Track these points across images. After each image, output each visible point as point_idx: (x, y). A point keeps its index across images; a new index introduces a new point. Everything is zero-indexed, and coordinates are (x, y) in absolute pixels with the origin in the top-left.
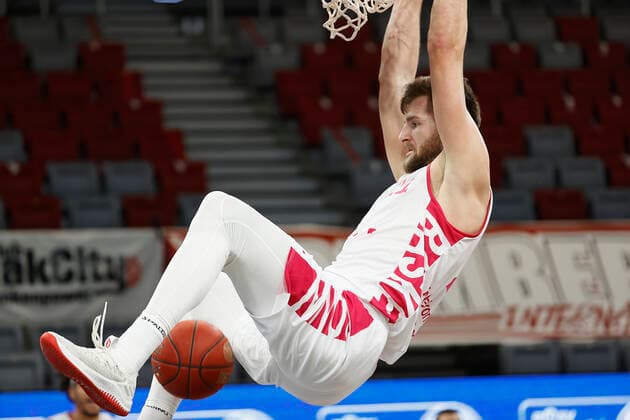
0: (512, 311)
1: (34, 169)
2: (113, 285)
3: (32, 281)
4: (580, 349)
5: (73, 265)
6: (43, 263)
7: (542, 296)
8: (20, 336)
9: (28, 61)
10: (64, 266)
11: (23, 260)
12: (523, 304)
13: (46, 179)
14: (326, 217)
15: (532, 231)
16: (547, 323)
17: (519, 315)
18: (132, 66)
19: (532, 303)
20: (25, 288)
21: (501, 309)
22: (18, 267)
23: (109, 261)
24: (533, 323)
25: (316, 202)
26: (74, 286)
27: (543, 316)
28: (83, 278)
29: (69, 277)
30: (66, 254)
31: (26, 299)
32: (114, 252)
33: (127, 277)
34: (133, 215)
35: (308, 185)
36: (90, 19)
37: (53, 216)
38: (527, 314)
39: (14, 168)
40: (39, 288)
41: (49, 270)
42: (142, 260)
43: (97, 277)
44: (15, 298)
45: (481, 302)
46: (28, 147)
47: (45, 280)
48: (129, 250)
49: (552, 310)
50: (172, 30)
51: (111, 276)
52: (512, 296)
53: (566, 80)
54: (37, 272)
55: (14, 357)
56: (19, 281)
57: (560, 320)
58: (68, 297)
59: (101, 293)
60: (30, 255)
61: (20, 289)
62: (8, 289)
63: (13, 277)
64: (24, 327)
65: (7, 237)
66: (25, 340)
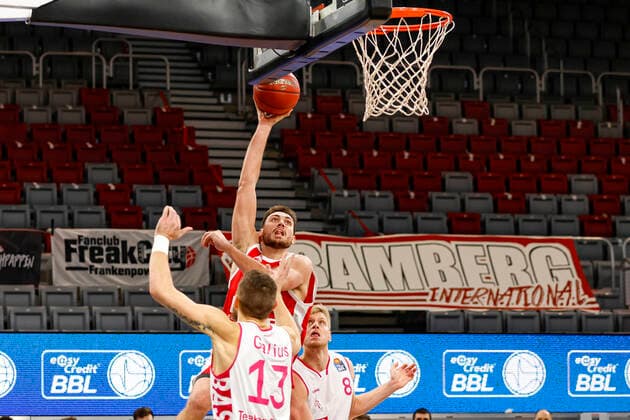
0: (434, 290)
1: (125, 189)
2: (178, 266)
3: (125, 262)
4: (478, 317)
6: (132, 249)
7: (454, 281)
8: (116, 296)
9: (122, 118)
10: (146, 251)
11: (120, 246)
12: (442, 286)
13: (133, 195)
15: (448, 240)
16: (455, 300)
17: (439, 292)
18: (187, 123)
19: (447, 286)
20: (120, 266)
21: (427, 290)
22: (116, 250)
23: (175, 249)
24: (448, 300)
25: (308, 215)
27: (455, 293)
31: (121, 272)
32: (178, 244)
35: (303, 204)
36: (161, 92)
38: (444, 291)
39: (113, 187)
40: (129, 266)
41: (136, 254)
42: (196, 250)
44: (114, 271)
45: (415, 285)
46: (120, 174)
47: (134, 261)
48: (188, 244)
49: (460, 290)
50: (215, 101)
51: (176, 260)
52: (435, 281)
53: (468, 142)
54: (128, 256)
55: (113, 311)
56: (117, 261)
57: (465, 297)
60: (124, 243)
61: (116, 266)
62: (109, 266)
63: (113, 258)
64: (119, 290)
65: (109, 233)
66: (120, 298)
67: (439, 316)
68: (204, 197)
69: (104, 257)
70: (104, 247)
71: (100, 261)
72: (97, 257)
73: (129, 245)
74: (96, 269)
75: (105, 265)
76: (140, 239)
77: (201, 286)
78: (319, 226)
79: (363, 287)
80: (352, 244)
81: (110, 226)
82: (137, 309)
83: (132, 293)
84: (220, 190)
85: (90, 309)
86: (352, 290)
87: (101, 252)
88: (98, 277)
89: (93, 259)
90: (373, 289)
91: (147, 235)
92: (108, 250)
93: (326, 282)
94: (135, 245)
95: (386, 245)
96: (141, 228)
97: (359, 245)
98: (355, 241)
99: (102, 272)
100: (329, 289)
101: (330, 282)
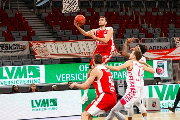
0: (82, 53)
1: (9, 32)
2: (22, 50)
3: (10, 49)
5: (16, 47)
6: (11, 46)
7: (87, 50)
8: (8, 58)
9: (8, 16)
10: (15, 47)
11: (8, 46)
12: (84, 52)
13: (11, 34)
14: (53, 39)
15: (85, 41)
16: (87, 55)
17: (83, 53)
18: (23, 16)
19: (85, 51)
20: (9, 50)
21: (81, 53)
22: (8, 47)
23: (21, 46)
24: (85, 55)
25: (52, 36)
26: (16, 50)
27: (87, 53)
28: (17, 49)
29: (15, 48)
30: (15, 45)
31: (9, 52)
32: (22, 45)
33: (24, 48)
34: (24, 39)
35: (51, 34)
36: (17, 9)
37: (13, 39)
38: (85, 53)
39: (6, 32)
40: (11, 50)
41: (12, 47)
42: (26, 46)
43: (20, 49)
44: (7, 52)
45: (78, 52)
46: (8, 29)
47: (12, 49)
48: (24, 44)
49: (88, 52)
50: (29, 11)
51: (22, 48)
52: (82, 50)
53: (89, 18)
54: (10, 48)
55: (7, 61)
56: (8, 49)
57: (90, 54)
58: (15, 51)
59: (20, 51)
60: (9, 45)
61: (8, 50)
62: (6, 50)
63: (7, 49)
64: (9, 56)
65: (6, 43)
66: (9, 58)
67: (84, 59)
68: (28, 33)
69: (5, 48)
70: (5, 46)
71: (4, 49)
72: (3, 49)
73: (10, 45)
74: (3, 52)
75: (5, 50)
76: (13, 44)
77: (28, 54)
78: (55, 39)
79: (65, 52)
80: (63, 43)
81: (6, 41)
82: (13, 60)
83: (12, 57)
84: (31, 31)
85: (2, 61)
86: (63, 54)
87: (4, 47)
88: (3, 53)
89: (2, 49)
90: (68, 53)
91: (14, 43)
92: (6, 47)
93: (57, 52)
94: (12, 45)
95: (71, 43)
96: (13, 41)
97: (64, 43)
98: (63, 42)
99: (5, 52)
100: (58, 53)
101: (58, 52)
